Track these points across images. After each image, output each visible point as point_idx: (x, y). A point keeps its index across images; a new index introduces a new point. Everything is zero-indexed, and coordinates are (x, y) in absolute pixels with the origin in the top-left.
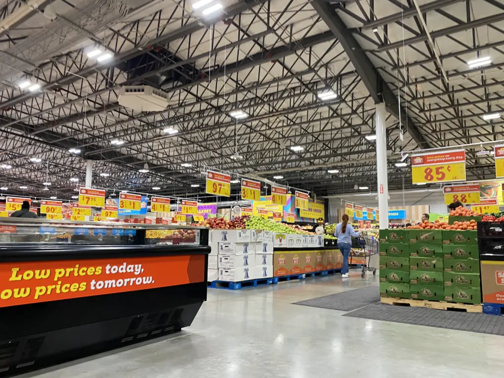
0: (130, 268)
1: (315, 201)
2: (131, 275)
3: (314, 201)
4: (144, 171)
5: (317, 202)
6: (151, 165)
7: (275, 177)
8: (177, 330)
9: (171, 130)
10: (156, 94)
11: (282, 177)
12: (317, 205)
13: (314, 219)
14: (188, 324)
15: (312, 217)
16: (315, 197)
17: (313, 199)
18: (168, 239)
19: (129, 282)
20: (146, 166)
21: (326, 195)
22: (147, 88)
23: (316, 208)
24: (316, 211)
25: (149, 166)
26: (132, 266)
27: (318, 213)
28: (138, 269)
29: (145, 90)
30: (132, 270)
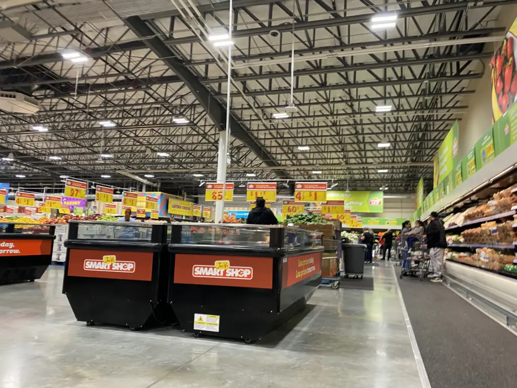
0: (7, 245)
1: (185, 199)
2: (8, 248)
3: (183, 199)
4: (8, 159)
5: (187, 200)
6: (16, 154)
7: (146, 176)
8: (32, 281)
9: (41, 129)
10: (28, 101)
11: (153, 176)
12: (187, 203)
13: (182, 216)
14: (39, 278)
15: (181, 214)
16: (185, 196)
17: (184, 197)
18: (30, 230)
19: (6, 252)
20: (11, 155)
21: (197, 195)
22: (18, 95)
23: (184, 206)
24: (185, 208)
25: (14, 155)
26: (8, 244)
27: (188, 211)
28: (11, 245)
29: (17, 97)
30: (8, 246)
